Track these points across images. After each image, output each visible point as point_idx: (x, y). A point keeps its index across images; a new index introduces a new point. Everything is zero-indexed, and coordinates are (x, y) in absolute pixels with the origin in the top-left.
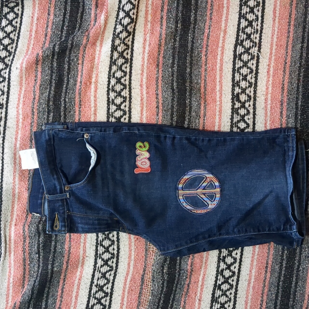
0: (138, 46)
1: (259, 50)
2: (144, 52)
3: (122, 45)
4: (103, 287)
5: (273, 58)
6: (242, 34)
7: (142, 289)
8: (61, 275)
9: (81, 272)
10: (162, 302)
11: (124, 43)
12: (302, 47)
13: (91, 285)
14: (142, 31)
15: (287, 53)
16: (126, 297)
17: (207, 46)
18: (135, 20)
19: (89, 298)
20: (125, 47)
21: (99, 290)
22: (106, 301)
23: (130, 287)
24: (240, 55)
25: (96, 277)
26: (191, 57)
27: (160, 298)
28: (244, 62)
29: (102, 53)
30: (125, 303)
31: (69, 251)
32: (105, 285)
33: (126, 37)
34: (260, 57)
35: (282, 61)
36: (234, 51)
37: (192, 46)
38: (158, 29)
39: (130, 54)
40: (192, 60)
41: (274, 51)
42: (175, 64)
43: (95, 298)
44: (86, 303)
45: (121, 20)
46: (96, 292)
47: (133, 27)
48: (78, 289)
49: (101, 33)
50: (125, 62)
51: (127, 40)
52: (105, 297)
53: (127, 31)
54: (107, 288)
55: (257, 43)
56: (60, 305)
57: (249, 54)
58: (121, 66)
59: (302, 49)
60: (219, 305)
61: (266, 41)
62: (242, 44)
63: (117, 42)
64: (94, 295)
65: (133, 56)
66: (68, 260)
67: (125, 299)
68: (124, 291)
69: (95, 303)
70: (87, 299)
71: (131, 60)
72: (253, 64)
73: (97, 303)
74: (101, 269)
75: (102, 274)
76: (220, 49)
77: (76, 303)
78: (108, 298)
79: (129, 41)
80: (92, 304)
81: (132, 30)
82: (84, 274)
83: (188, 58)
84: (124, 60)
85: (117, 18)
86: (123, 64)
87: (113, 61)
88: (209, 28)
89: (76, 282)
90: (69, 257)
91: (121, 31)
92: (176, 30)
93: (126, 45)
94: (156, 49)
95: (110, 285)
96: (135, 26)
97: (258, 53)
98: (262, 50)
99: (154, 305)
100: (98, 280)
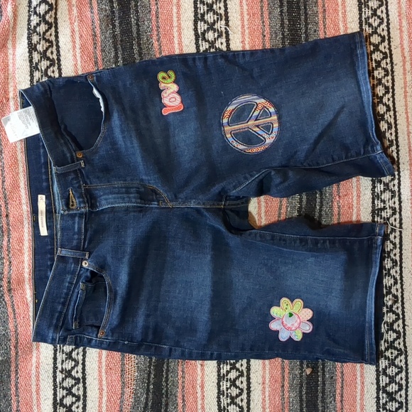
0: (64, 40)
1: (227, 24)
2: (74, 47)
3: (42, 42)
4: (70, 371)
5: (247, 31)
6: (202, 6)
7: (123, 364)
8: (10, 367)
9: (38, 358)
10: (152, 376)
11: (44, 39)
12: (281, 11)
13: (55, 372)
14: (67, 19)
15: (263, 22)
16: (104, 379)
17: (158, 27)
18: (54, 7)
19: (55, 390)
20: (48, 44)
21: (66, 377)
22: (78, 389)
23: (107, 366)
24: (203, 34)
25: (59, 360)
26: (139, 45)
27: (150, 372)
28: (209, 43)
29: (17, 58)
30: (105, 388)
31: (16, 331)
32: (73, 368)
33: (47, 31)
34: (230, 32)
35: (258, 34)
36: (194, 30)
37: (138, 30)
38: (89, 14)
39: (55, 53)
40: (141, 49)
41: (246, 23)
42: (118, 57)
43: (63, 388)
44: (53, 397)
45: (35, 8)
46: (63, 380)
47: (54, 16)
48: (38, 380)
49: (11, 29)
50: (51, 65)
51: (49, 33)
52: (75, 384)
53: (47, 23)
54: (77, 372)
55: (223, 15)
56: (18, 406)
57: (215, 30)
58: (46, 70)
59: (281, 15)
60: (229, 367)
61: (234, 11)
62: (203, 19)
63: (35, 38)
64: (60, 384)
65: (60, 55)
66: (17, 343)
67: (104, 382)
68: (100, 372)
69: (65, 395)
70: (53, 392)
71: (59, 60)
72: (222, 44)
73: (67, 394)
74: (64, 348)
75: (67, 354)
76: (175, 30)
77: (38, 400)
78: (81, 385)
79: (51, 35)
80: (61, 396)
81: (53, 21)
82: (42, 359)
83: (135, 47)
84: (48, 63)
85: (30, 7)
86: (48, 67)
87: (34, 65)
88: (157, 4)
89: (34, 371)
90: (17, 339)
91: (37, 24)
92: (113, 12)
93: (48, 41)
94: (90, 41)
95: (80, 367)
96: (56, 14)
97: (226, 28)
98: (230, 23)
99: (143, 382)
100: (62, 364)
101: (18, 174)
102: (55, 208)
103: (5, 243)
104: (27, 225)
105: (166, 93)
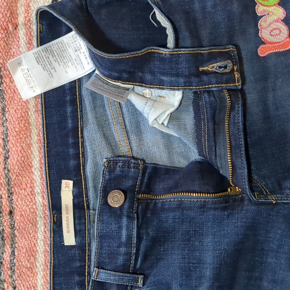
101: (29, 146)
102: (87, 201)
103: (7, 257)
104: (42, 228)
105: (265, 21)
